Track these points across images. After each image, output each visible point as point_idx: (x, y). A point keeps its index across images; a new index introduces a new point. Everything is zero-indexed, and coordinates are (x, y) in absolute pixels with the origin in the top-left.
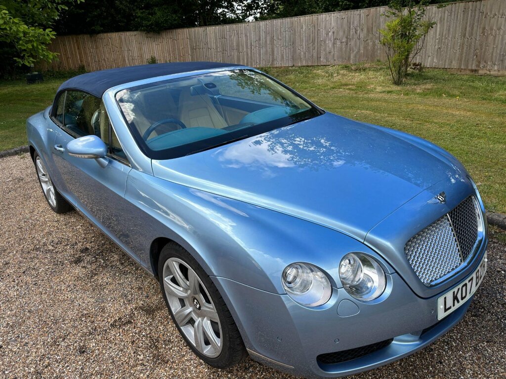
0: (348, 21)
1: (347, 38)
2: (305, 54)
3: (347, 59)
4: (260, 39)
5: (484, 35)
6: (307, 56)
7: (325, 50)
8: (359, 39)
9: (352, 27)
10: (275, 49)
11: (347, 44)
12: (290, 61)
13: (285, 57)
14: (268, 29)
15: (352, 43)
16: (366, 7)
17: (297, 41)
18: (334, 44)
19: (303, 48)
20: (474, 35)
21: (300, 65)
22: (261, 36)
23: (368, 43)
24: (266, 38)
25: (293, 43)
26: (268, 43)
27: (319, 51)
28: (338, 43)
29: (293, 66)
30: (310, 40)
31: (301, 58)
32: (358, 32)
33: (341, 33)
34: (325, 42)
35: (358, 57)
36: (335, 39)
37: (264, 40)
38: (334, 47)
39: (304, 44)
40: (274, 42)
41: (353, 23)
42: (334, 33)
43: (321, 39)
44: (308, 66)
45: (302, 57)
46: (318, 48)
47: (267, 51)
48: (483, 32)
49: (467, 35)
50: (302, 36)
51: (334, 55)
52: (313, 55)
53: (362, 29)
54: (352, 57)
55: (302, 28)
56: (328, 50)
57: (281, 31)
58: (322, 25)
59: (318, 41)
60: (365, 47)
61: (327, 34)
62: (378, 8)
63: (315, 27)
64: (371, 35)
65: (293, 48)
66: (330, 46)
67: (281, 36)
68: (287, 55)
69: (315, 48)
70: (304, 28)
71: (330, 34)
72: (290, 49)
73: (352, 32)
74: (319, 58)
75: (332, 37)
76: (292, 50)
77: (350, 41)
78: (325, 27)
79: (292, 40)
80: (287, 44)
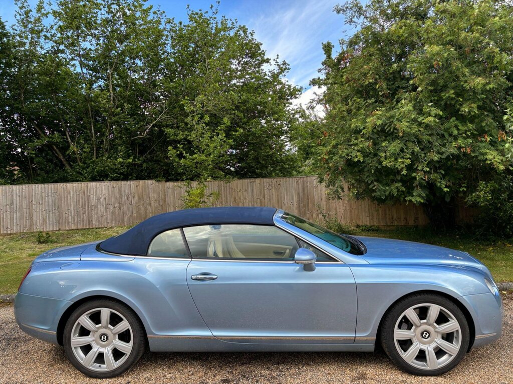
0: (119, 189)
1: (119, 203)
2: (74, 218)
3: (121, 221)
4: (12, 204)
5: (235, 202)
6: (76, 219)
7: (97, 213)
8: (132, 205)
9: (123, 194)
10: (35, 214)
11: (120, 209)
12: (54, 226)
13: (48, 222)
14: (24, 193)
15: (125, 208)
16: (134, 180)
17: (63, 206)
18: (106, 208)
19: (71, 213)
20: (229, 203)
21: (67, 228)
22: (14, 201)
23: (140, 208)
24: (21, 202)
25: (58, 208)
26: (24, 207)
27: (90, 215)
28: (111, 207)
29: (60, 230)
30: (79, 204)
31: (69, 222)
32: (130, 198)
33: (113, 200)
34: (97, 207)
35: (131, 219)
36: (107, 204)
37: (18, 204)
38: (106, 211)
39: (72, 208)
40: (32, 206)
41: (124, 191)
42: (105, 199)
43: (92, 204)
44: (78, 229)
45: (70, 220)
46: (89, 212)
47: (23, 215)
48: (235, 201)
49: (223, 202)
50: (69, 201)
51: (107, 218)
52: (83, 219)
53: (133, 197)
54: (125, 220)
55: (70, 193)
56: (100, 213)
57: (42, 196)
58: (92, 192)
59: (88, 207)
60: (137, 212)
61: (99, 200)
62: (146, 181)
63: (84, 193)
64: (142, 202)
65: (59, 212)
66: (102, 210)
67: (42, 201)
68: (51, 220)
69: (85, 212)
70: (72, 194)
71: (101, 199)
72: (55, 213)
73: (125, 198)
74: (90, 221)
75: (104, 202)
76: (57, 214)
77: (123, 206)
78: (96, 194)
79: (57, 205)
80: (50, 209)
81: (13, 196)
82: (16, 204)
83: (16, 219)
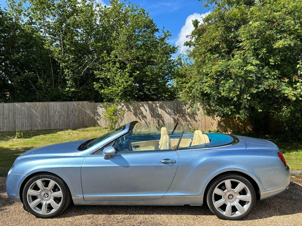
0: (67, 106)
1: (67, 115)
2: (40, 123)
3: (68, 126)
8: (75, 116)
9: (70, 109)
10: (17, 120)
11: (67, 118)
12: (29, 127)
13: (24, 125)
14: (10, 108)
15: (71, 117)
16: (76, 101)
17: (34, 116)
18: (59, 118)
19: (38, 120)
21: (36, 129)
22: (5, 112)
23: (80, 118)
24: (9, 113)
25: (31, 117)
26: (11, 116)
27: (50, 121)
28: (62, 117)
29: (31, 130)
30: (43, 115)
31: (37, 126)
32: (74, 112)
33: (64, 113)
34: (54, 117)
35: (74, 125)
36: (60, 115)
37: (7, 114)
38: (59, 120)
39: (39, 117)
40: (15, 116)
41: (70, 107)
42: (59, 112)
43: (51, 115)
46: (49, 120)
47: (10, 121)
50: (37, 113)
51: (60, 123)
52: (45, 124)
53: (76, 111)
54: (71, 125)
55: (38, 108)
56: (55, 121)
57: (21, 110)
58: (51, 107)
59: (49, 117)
60: (78, 120)
61: (55, 113)
62: (84, 102)
63: (46, 108)
64: (81, 114)
65: (31, 119)
66: (57, 119)
67: (21, 113)
68: (26, 124)
69: (47, 120)
70: (39, 109)
71: (56, 112)
72: (29, 120)
73: (70, 112)
74: (50, 125)
75: (58, 114)
76: (30, 120)
77: (69, 117)
78: (54, 109)
79: (30, 115)
80: (26, 117)
81: (4, 109)
82: (6, 115)
83: (6, 123)
